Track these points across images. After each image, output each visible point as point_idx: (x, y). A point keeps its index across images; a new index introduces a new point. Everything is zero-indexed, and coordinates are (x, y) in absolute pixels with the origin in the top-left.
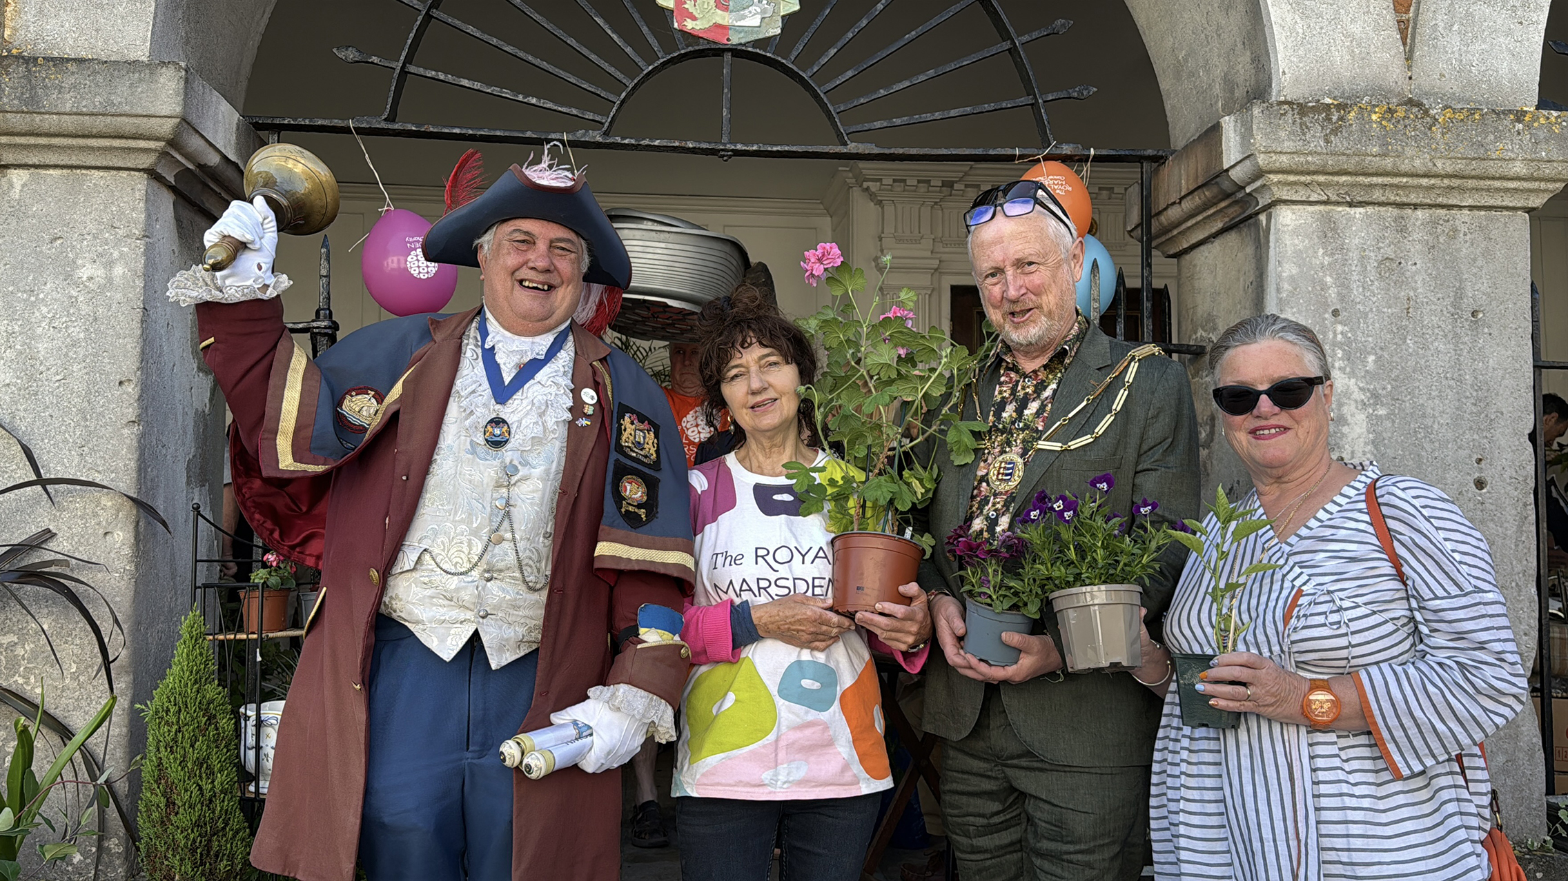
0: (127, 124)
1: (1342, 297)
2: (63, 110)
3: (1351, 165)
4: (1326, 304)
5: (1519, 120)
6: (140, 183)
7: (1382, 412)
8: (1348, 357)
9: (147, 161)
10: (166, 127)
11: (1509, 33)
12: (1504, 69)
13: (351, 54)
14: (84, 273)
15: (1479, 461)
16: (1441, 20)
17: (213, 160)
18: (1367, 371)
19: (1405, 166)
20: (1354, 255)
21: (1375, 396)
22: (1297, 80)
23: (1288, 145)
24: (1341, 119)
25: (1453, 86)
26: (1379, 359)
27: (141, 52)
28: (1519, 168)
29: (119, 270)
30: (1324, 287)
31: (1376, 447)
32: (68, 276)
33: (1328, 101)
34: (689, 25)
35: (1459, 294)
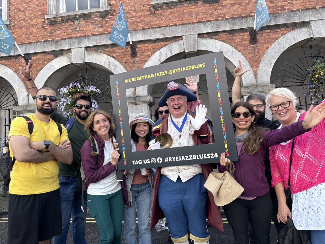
0: (146, 101)
2: (141, 100)
6: (147, 105)
9: (147, 103)
10: (149, 100)
11: (267, 77)
12: (266, 81)
13: (161, 91)
16: (259, 77)
17: (151, 102)
19: (256, 91)
22: (245, 84)
23: (244, 91)
24: (249, 88)
25: (261, 83)
27: (146, 95)
29: (146, 112)
33: (248, 86)
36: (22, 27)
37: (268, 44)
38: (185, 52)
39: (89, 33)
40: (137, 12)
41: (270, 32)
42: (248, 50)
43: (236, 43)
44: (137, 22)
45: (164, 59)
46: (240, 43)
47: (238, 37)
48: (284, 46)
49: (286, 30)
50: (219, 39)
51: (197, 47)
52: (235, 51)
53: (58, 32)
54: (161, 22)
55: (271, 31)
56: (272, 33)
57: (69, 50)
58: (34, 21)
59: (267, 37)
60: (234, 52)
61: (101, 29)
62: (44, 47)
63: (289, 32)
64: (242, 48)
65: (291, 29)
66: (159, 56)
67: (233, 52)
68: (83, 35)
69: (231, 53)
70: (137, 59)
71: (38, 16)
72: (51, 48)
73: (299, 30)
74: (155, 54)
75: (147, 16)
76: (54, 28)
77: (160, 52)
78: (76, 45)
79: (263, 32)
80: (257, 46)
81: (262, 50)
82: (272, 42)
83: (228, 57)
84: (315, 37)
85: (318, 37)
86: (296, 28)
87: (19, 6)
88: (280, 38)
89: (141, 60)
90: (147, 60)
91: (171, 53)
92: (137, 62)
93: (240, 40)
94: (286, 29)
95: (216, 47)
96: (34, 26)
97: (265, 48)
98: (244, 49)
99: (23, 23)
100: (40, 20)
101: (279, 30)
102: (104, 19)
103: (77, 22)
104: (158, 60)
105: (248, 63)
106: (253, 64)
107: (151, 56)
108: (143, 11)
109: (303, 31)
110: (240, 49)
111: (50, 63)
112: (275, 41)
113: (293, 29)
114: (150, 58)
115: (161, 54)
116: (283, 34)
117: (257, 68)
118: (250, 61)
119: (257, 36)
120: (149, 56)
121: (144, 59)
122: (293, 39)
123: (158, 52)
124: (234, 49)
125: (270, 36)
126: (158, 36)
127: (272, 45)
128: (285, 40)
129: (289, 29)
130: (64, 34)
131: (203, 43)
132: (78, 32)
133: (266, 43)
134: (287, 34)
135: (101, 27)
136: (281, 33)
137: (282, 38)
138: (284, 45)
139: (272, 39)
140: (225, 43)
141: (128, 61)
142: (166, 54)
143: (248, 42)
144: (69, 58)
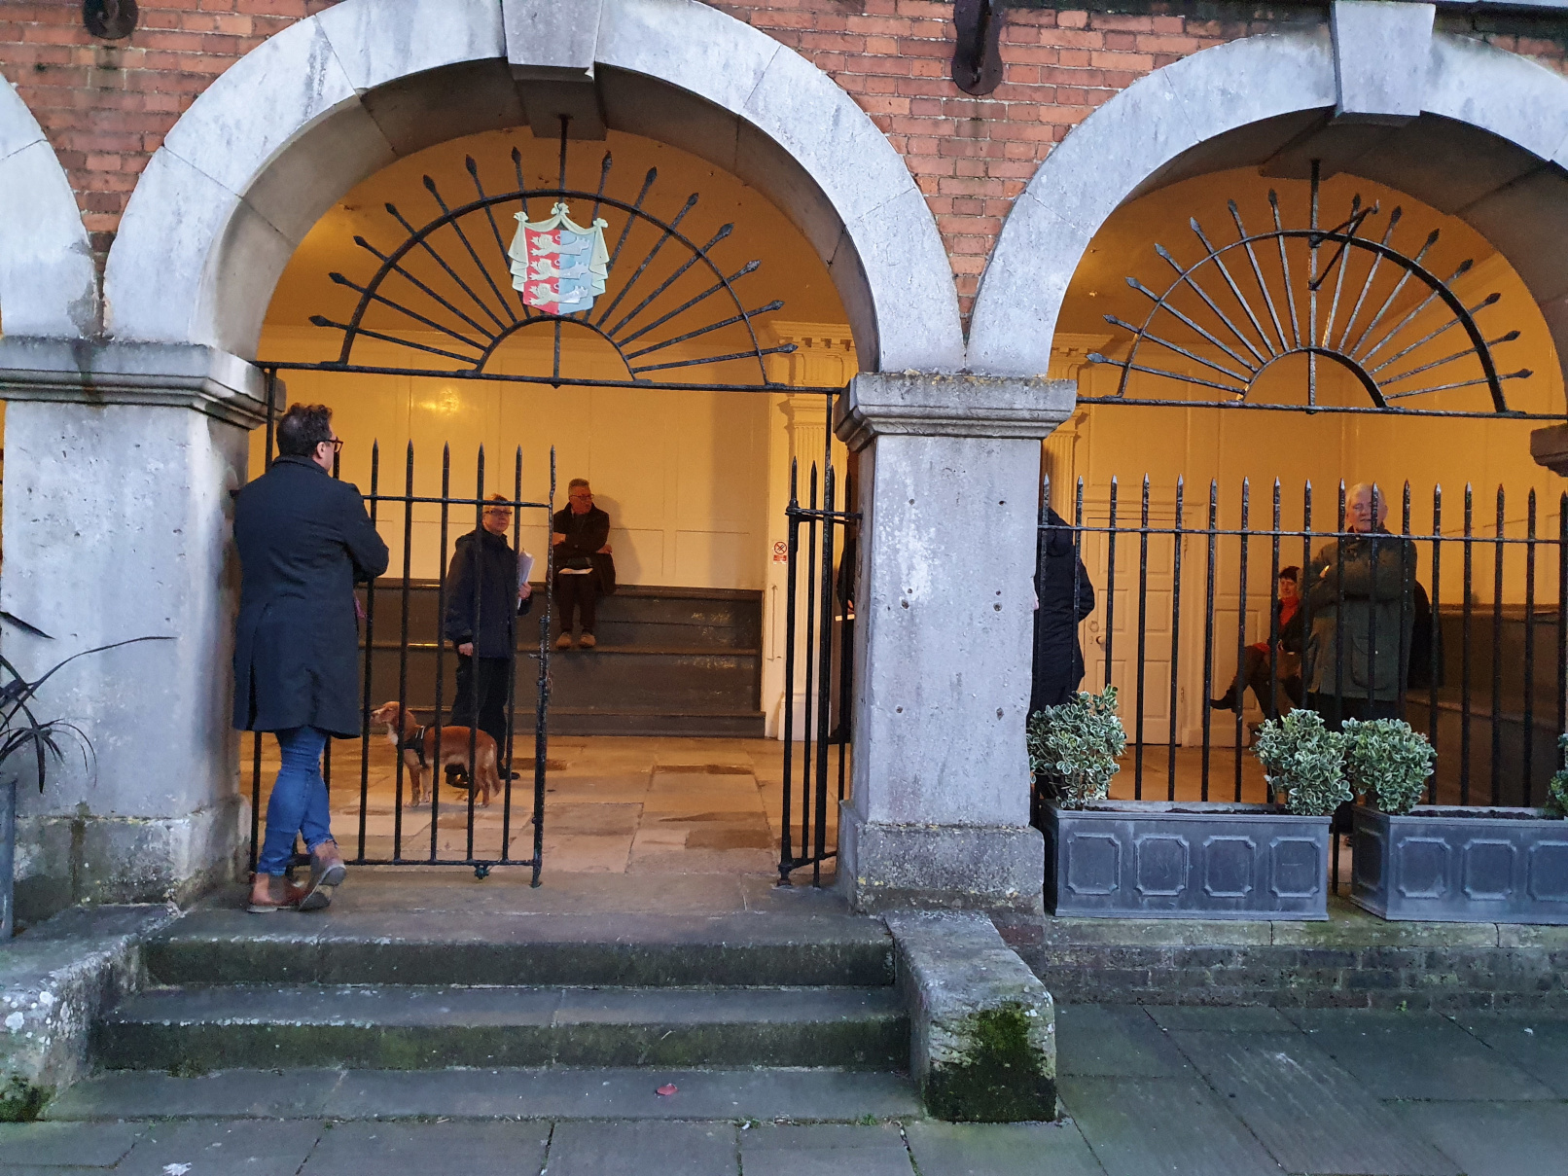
0: (178, 381)
1: (916, 493)
2: (138, 372)
3: (917, 411)
4: (904, 496)
5: (1026, 385)
7: (937, 562)
8: (918, 528)
9: (188, 400)
11: (1032, 325)
12: (1026, 350)
14: (151, 467)
15: (998, 593)
16: (988, 320)
18: (930, 538)
19: (953, 413)
20: (926, 466)
21: (934, 552)
22: (890, 357)
23: (878, 400)
24: (912, 384)
25: (990, 361)
26: (938, 530)
28: (1027, 415)
30: (905, 486)
31: (932, 584)
32: (144, 469)
33: (909, 371)
34: (533, 302)
35: (991, 491)
37: (1065, 110)
38: (504, 59)
41: (1088, 28)
42: (936, 123)
43: (866, 63)
45: (343, 90)
46: (889, 67)
47: (878, 26)
48: (1161, 138)
49: (1185, 30)
50: (754, 16)
51: (601, 40)
52: (853, 114)
55: (1096, 24)
56: (1095, 39)
59: (1067, 62)
60: (843, 119)
63: (1199, 48)
64: (901, 106)
65: (1217, 31)
66: (313, 57)
67: (836, 122)
69: (823, 128)
70: (133, 57)
73: (1259, 46)
74: (281, 38)
77: (321, 33)
79: (1044, 20)
80: (999, 112)
81: (1027, 142)
82: (1092, 98)
83: (802, 150)
84: (1346, 109)
85: (1364, 110)
86: (1243, 27)
88: (1143, 80)
89: (166, 62)
90: (215, 77)
91: (404, 51)
92: (134, 76)
93: (893, 49)
94: (1185, 23)
95: (726, 66)
97: (1046, 132)
98: (912, 117)
101: (1142, 24)
104: (297, 87)
105: (929, 215)
106: (955, 225)
107: (250, 48)
109: (1283, 56)
110: (889, 109)
112: (1111, 94)
113: (1227, 37)
114: (239, 65)
115: (328, 46)
116: (1162, 59)
117: (980, 261)
118: (944, 206)
119: (1003, 36)
120: (232, 49)
121: (187, 66)
122: (1216, 98)
123: (308, 25)
124: (849, 104)
125: (1084, 55)
127: (1090, 120)
128: (1168, 96)
129: (1203, 33)
131: (640, 25)
133: (1054, 98)
134: (1186, 60)
136: (1154, 44)
137: (1154, 78)
138: (1163, 128)
139: (1093, 73)
140: (789, 53)
141: (59, 58)
142: (365, 52)
143: (940, 72)
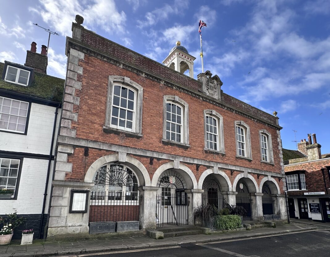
5: (261, 194)
16: (260, 190)
35: (260, 199)
36: (194, 150)
39: (218, 161)
40: (232, 158)
44: (232, 162)
45: (240, 178)
53: (208, 157)
54: (239, 164)
55: (261, 176)
57: (213, 167)
58: (199, 149)
61: (222, 161)
62: (205, 163)
64: (256, 179)
68: (216, 161)
69: (254, 181)
70: (232, 176)
71: (201, 146)
72: (207, 164)
73: (266, 177)
75: (234, 160)
76: (207, 155)
78: (216, 166)
80: (259, 180)
84: (269, 180)
87: (193, 139)
88: (262, 179)
95: (251, 178)
96: (199, 151)
99: (195, 148)
100: (201, 149)
102: (223, 157)
103: (214, 155)
104: (238, 178)
106: (258, 185)
108: (234, 158)
111: (206, 171)
117: (259, 187)
121: (234, 177)
126: (239, 169)
129: (264, 176)
130: (210, 159)
131: (249, 176)
132: (215, 159)
134: (264, 178)
135: (222, 160)
138: (264, 181)
140: (253, 177)
141: (230, 176)
142: (240, 176)
144: (213, 170)
